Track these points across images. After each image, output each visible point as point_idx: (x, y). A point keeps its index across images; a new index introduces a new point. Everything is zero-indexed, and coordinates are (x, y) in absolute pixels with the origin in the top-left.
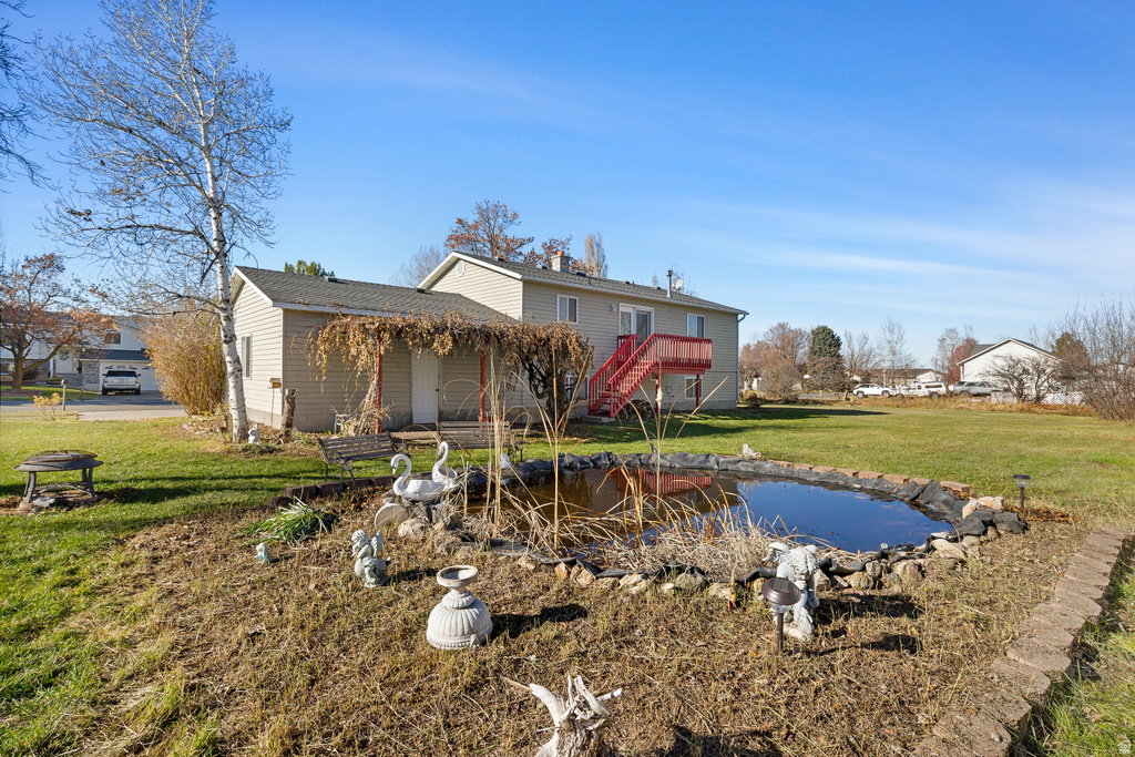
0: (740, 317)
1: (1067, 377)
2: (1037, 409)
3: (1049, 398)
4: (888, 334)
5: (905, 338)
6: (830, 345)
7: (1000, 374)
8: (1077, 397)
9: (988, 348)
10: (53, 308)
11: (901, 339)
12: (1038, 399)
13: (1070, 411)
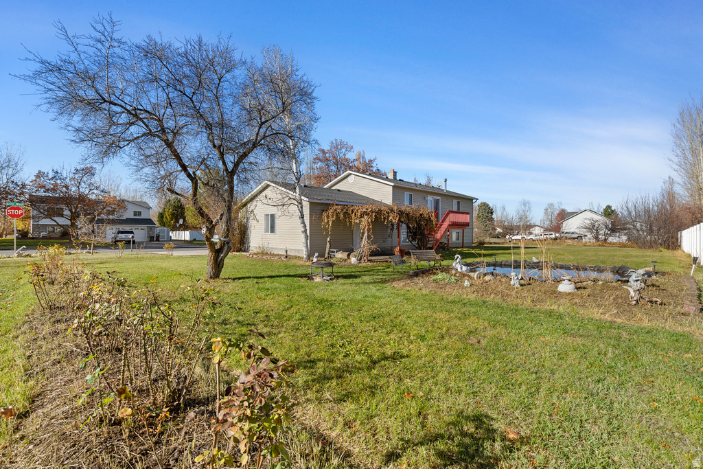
0: (474, 201)
1: (613, 230)
2: (606, 245)
3: (611, 239)
4: (523, 207)
5: (532, 209)
6: (488, 213)
7: (586, 228)
8: (624, 238)
9: (573, 214)
10: (93, 197)
11: (530, 209)
12: (605, 240)
13: (622, 246)
